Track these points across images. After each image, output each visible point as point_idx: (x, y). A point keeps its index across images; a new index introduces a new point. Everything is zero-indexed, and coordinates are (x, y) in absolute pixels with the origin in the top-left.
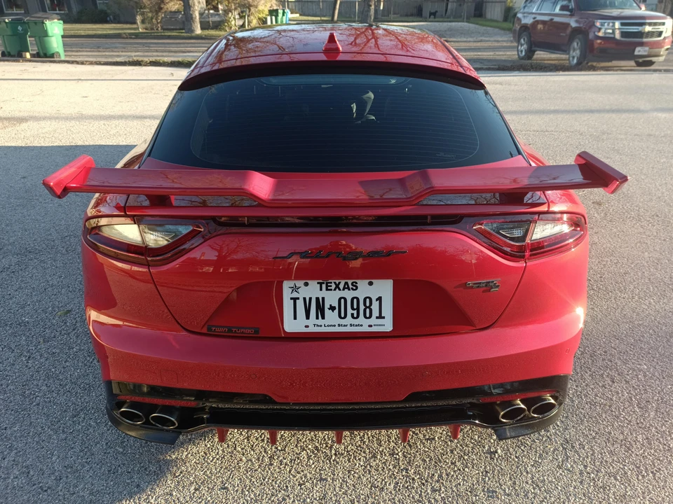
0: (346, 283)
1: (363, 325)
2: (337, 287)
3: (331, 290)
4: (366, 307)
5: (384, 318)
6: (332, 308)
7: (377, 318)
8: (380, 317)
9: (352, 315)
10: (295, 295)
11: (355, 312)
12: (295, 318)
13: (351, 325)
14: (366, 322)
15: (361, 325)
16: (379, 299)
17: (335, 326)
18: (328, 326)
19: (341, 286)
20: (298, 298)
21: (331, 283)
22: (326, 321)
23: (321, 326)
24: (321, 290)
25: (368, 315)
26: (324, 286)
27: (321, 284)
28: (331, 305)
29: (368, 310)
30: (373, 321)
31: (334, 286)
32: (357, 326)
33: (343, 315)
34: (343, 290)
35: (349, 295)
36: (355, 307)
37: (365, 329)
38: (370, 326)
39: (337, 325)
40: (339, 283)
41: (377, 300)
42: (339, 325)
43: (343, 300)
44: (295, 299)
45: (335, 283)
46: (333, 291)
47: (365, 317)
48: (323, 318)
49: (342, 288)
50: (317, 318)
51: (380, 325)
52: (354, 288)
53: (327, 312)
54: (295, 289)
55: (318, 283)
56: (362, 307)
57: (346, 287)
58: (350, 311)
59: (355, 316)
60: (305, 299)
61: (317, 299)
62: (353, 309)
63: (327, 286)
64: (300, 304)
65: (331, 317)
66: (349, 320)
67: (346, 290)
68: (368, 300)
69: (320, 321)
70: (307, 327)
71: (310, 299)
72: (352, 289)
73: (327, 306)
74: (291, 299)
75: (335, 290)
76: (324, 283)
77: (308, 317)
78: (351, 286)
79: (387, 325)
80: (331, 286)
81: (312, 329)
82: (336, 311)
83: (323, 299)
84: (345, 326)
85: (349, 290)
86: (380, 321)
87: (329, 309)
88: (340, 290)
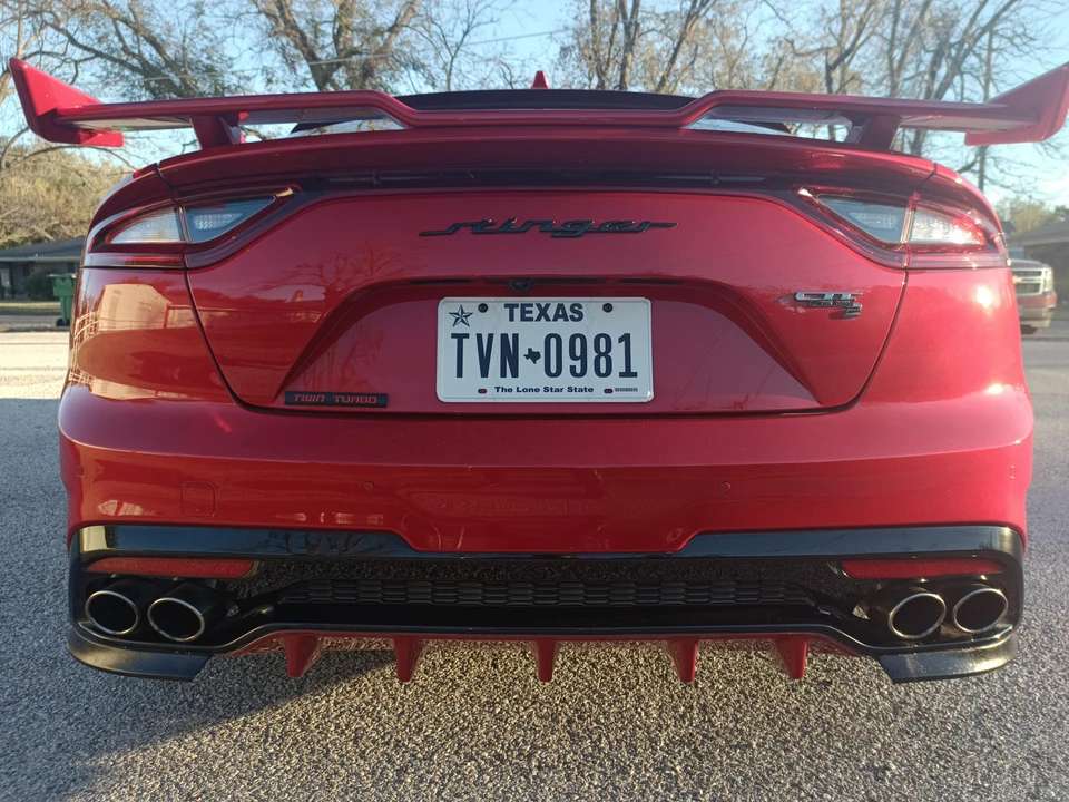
0: (561, 307)
1: (596, 390)
2: (543, 313)
3: (531, 319)
4: (600, 354)
5: (635, 375)
6: (533, 356)
7: (622, 375)
8: (628, 373)
9: (573, 369)
10: (461, 328)
11: (578, 364)
12: (460, 374)
13: (570, 389)
14: (600, 384)
15: (591, 390)
16: (626, 338)
17: (537, 390)
18: (525, 390)
19: (551, 312)
20: (467, 336)
21: (531, 305)
22: (521, 382)
23: (510, 390)
24: (512, 319)
25: (603, 370)
26: (517, 312)
27: (511, 307)
28: (530, 350)
29: (603, 360)
30: (614, 381)
31: (536, 312)
32: (581, 390)
33: (553, 370)
34: (555, 319)
35: (566, 329)
36: (578, 353)
37: (599, 396)
38: (608, 391)
39: (542, 390)
40: (547, 306)
41: (620, 340)
42: (546, 389)
43: (553, 341)
44: (460, 338)
45: (539, 306)
46: (534, 322)
47: (598, 373)
48: (515, 374)
49: (552, 318)
50: (503, 375)
51: (627, 390)
52: (577, 316)
53: (523, 363)
54: (461, 317)
55: (506, 306)
56: (591, 355)
57: (561, 314)
58: (567, 362)
59: (578, 371)
60: (479, 337)
61: (504, 337)
62: (573, 356)
63: (523, 312)
64: (470, 347)
65: (531, 373)
66: (566, 379)
67: (561, 320)
68: (603, 340)
69: (509, 381)
70: (482, 391)
71: (491, 337)
72: (573, 318)
73: (523, 351)
74: (454, 336)
75: (539, 319)
76: (517, 306)
77: (484, 373)
78: (569, 313)
79: (642, 391)
80: (531, 312)
81: (492, 397)
82: (541, 361)
83: (516, 337)
84: (557, 390)
85: (566, 320)
86: (628, 382)
87: (527, 357)
88: (548, 319)
